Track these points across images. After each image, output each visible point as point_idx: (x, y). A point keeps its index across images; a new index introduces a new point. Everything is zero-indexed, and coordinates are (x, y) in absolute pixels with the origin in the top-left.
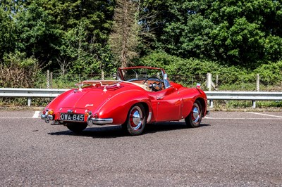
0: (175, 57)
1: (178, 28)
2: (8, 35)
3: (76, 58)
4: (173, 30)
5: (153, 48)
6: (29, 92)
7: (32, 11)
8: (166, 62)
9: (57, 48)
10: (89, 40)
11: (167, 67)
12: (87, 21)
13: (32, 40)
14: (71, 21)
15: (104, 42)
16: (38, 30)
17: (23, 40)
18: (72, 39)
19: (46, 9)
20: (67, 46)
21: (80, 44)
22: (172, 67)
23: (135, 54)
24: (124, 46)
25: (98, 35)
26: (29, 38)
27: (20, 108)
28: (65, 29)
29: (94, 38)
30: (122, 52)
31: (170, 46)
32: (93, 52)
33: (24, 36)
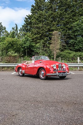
0: (73, 52)
1: (74, 42)
2: (18, 46)
3: (39, 53)
4: (72, 42)
5: (65, 49)
6: (15, 65)
7: (26, 38)
8: (70, 53)
9: (33, 50)
10: (44, 47)
11: (70, 55)
12: (43, 41)
13: (26, 48)
14: (38, 41)
15: (49, 47)
16: (27, 44)
17: (23, 48)
18: (38, 47)
19: (30, 37)
20: (37, 49)
21: (41, 48)
22: (72, 55)
23: (59, 51)
24: (55, 48)
25: (47, 45)
26: (25, 47)
27: (12, 70)
28: (36, 44)
29: (45, 46)
30: (55, 50)
31: (71, 48)
32: (45, 51)
33: (23, 46)
